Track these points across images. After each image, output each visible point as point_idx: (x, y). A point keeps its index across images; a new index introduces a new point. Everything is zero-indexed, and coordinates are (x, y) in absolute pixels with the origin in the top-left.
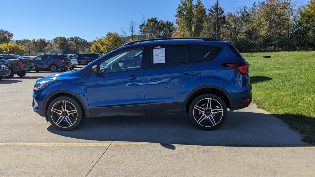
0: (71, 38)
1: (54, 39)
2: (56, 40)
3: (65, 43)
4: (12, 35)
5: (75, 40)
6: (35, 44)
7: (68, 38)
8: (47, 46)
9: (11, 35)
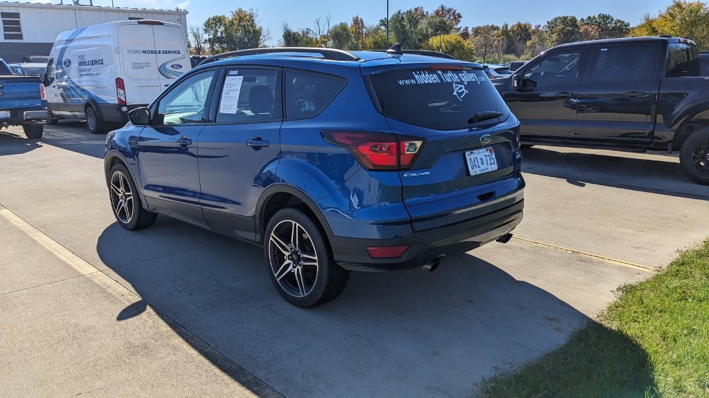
0: (589, 18)
1: (548, 23)
2: (552, 25)
3: (573, 30)
4: (459, 16)
5: (600, 23)
6: (506, 35)
7: (582, 19)
8: (530, 39)
9: (457, 17)
